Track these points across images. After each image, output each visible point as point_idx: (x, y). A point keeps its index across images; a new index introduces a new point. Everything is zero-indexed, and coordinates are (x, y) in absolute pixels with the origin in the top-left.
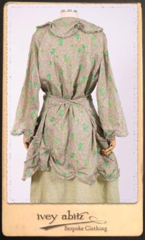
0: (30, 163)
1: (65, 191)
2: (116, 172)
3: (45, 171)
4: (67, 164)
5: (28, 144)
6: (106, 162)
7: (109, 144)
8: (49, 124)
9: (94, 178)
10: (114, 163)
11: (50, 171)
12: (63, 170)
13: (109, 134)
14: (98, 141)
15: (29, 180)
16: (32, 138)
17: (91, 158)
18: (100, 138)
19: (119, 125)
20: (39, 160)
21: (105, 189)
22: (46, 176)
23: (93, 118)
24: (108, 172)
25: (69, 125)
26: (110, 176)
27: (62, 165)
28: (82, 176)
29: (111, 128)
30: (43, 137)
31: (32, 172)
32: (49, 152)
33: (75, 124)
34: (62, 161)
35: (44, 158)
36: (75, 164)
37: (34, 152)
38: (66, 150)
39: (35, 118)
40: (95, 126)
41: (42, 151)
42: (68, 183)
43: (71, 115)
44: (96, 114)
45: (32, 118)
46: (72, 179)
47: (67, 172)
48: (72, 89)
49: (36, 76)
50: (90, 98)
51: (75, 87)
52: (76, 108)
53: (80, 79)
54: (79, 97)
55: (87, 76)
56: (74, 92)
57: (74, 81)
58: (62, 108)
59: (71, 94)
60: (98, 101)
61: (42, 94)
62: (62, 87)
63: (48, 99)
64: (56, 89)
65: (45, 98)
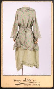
0: (15, 45)
1: (25, 53)
2: (38, 48)
3: (19, 47)
4: (25, 45)
5: (14, 40)
6: (36, 46)
7: (36, 41)
8: (20, 35)
9: (32, 49)
10: (37, 46)
11: (20, 47)
12: (24, 47)
13: (36, 38)
14: (33, 40)
15: (15, 50)
16: (16, 39)
17: (31, 44)
18: (34, 39)
19: (39, 35)
20: (18, 44)
21: (35, 53)
22: (19, 49)
23: (32, 33)
24: (36, 48)
25: (25, 35)
26: (36, 49)
27: (24, 46)
28: (29, 49)
29: (37, 36)
30: (19, 38)
31: (16, 48)
32: (20, 42)
33: (27, 35)
34: (24, 45)
35: (19, 44)
36: (27, 45)
37: (16, 42)
38: (25, 42)
39: (17, 34)
40: (33, 36)
41: (18, 42)
42: (25, 50)
43: (26, 33)
44: (33, 32)
45: (16, 33)
46: (26, 49)
47: (25, 48)
48: (27, 26)
49: (17, 22)
50: (31, 28)
51: (27, 25)
52: (27, 31)
53: (29, 23)
54: (28, 28)
55: (31, 22)
56: (27, 27)
57: (27, 23)
58: (24, 31)
59: (26, 27)
60: (33, 29)
61: (18, 27)
62: (24, 25)
63: (20, 28)
64: (22, 25)
65: (19, 28)
